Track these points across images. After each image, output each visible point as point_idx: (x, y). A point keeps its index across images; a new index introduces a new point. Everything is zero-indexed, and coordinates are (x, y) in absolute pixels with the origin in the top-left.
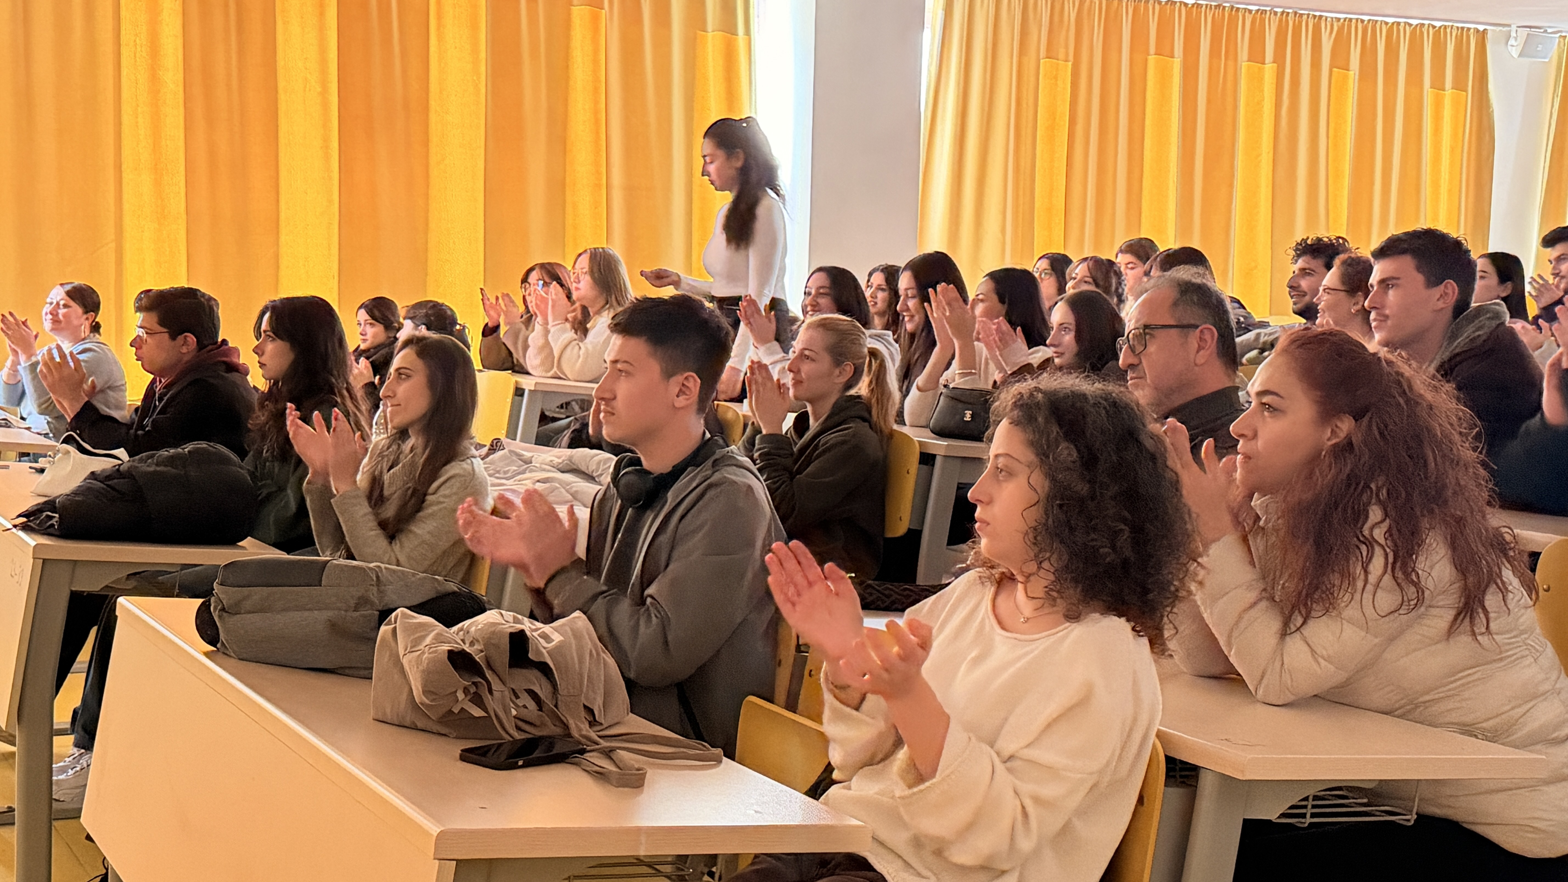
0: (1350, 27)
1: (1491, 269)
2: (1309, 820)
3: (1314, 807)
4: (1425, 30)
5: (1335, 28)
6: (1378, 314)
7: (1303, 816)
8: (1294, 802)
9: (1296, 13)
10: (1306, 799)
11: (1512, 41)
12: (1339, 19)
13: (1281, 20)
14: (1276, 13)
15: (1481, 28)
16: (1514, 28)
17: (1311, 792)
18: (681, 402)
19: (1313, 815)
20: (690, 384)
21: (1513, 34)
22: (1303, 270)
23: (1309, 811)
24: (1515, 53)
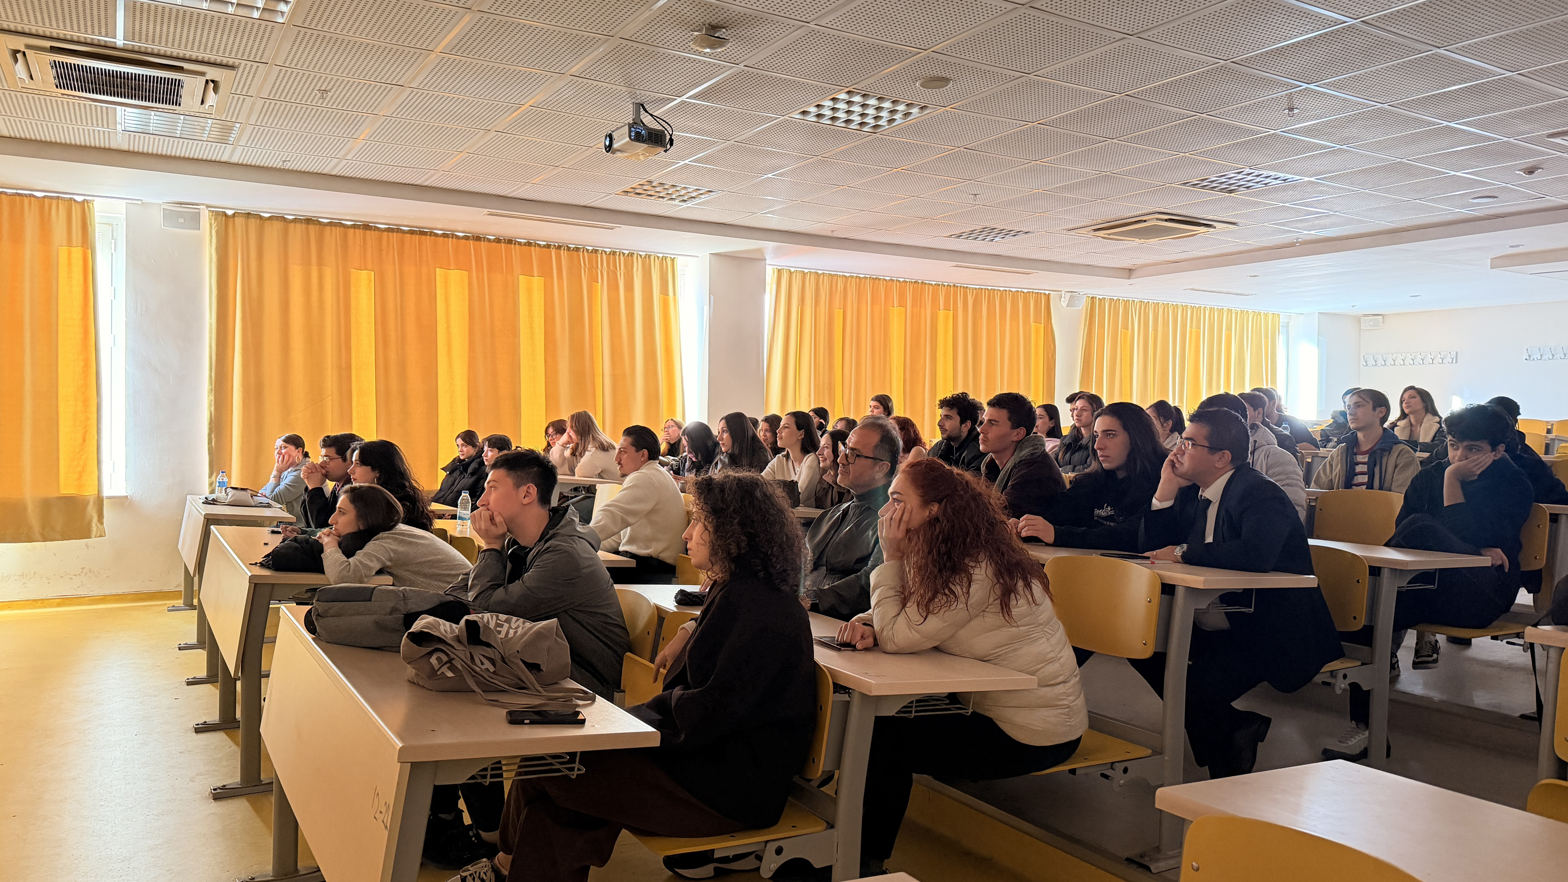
0: (982, 293)
1: (1044, 413)
2: (913, 714)
3: (916, 707)
4: (1019, 294)
5: (974, 293)
6: (984, 436)
7: (911, 712)
8: (905, 704)
9: (954, 285)
10: (912, 702)
11: (1063, 299)
12: (976, 289)
13: (947, 289)
14: (944, 286)
15: (1047, 292)
16: (1063, 292)
17: (914, 699)
18: (526, 501)
19: (916, 711)
20: (531, 491)
21: (1063, 296)
22: (946, 416)
23: (914, 709)
24: (1064, 304)
